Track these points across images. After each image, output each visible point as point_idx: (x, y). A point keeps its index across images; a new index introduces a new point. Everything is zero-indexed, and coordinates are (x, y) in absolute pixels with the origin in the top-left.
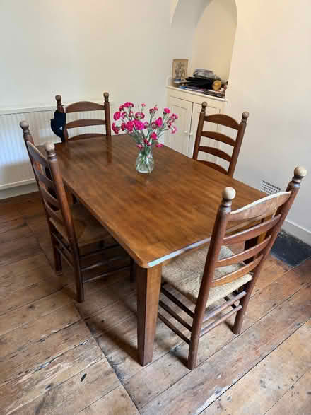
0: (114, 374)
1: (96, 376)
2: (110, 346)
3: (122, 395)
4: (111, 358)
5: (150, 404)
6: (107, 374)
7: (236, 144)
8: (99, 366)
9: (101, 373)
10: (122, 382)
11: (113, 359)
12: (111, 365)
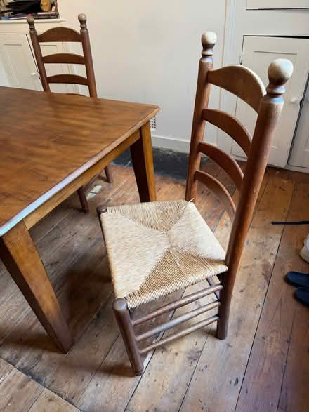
0: (33, 381)
1: (9, 396)
2: (16, 352)
3: (50, 400)
4: (23, 364)
5: (87, 391)
6: (22, 386)
7: (85, 60)
8: (9, 381)
9: (14, 389)
10: (44, 385)
11: (25, 365)
12: (25, 373)
